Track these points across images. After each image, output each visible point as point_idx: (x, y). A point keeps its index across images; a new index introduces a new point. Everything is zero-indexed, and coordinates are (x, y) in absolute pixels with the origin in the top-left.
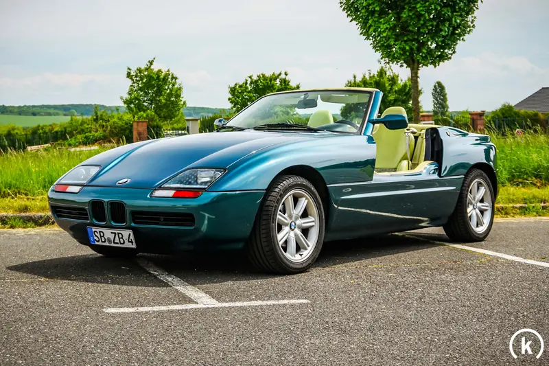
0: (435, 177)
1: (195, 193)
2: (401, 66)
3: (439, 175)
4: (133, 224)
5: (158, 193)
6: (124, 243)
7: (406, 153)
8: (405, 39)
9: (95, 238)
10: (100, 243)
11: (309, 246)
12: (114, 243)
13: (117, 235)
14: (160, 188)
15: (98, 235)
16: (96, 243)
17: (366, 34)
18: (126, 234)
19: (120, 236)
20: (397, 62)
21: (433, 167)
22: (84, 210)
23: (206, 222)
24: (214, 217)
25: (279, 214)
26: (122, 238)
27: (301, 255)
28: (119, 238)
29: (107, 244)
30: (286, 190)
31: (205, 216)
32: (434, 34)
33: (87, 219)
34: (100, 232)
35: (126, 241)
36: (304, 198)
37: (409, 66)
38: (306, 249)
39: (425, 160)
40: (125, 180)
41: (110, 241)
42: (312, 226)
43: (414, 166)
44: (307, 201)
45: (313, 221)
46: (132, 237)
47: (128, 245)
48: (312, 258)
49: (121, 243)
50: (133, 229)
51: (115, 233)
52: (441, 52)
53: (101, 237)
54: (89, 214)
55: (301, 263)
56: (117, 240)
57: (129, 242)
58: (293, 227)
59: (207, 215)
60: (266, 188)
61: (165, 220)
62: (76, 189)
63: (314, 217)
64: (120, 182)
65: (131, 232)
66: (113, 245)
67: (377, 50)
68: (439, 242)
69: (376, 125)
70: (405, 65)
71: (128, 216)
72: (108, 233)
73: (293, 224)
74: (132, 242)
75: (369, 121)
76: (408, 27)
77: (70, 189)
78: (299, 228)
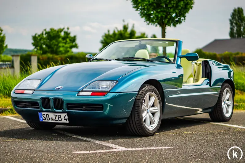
0: (208, 86)
1: (103, 93)
2: (156, 26)
3: (210, 85)
4: (67, 110)
5: (81, 94)
6: (61, 120)
7: (192, 74)
8: (159, 11)
9: (43, 118)
10: (46, 121)
11: (155, 122)
12: (55, 120)
13: (57, 116)
14: (82, 91)
15: (45, 116)
16: (44, 121)
17: (137, 8)
18: (63, 115)
19: (59, 117)
20: (154, 24)
21: (207, 81)
22: (37, 103)
23: (108, 108)
24: (112, 106)
25: (144, 105)
26: (60, 118)
27: (152, 126)
28: (59, 118)
29: (50, 121)
30: (147, 92)
31: (108, 105)
32: (175, 8)
33: (39, 108)
34: (46, 115)
35: (63, 119)
36: (154, 97)
37: (160, 25)
38: (154, 124)
39: (202, 78)
40: (60, 87)
41: (52, 120)
42: (157, 112)
43: (197, 81)
44: (155, 98)
45: (157, 109)
46: (66, 117)
47: (63, 121)
48: (157, 129)
49: (59, 121)
50: (67, 113)
51: (56, 115)
52: (179, 19)
53: (47, 117)
54: (40, 105)
55: (152, 131)
56: (57, 119)
57: (64, 119)
58: (148, 112)
59: (109, 105)
60: (138, 91)
61: (86, 107)
62: (31, 92)
63: (157, 107)
64: (57, 88)
65: (66, 114)
66: (54, 121)
67: (142, 17)
68: (206, 122)
69: (182, 58)
70: (158, 26)
71: (65, 106)
72: (52, 115)
73: (148, 110)
74: (66, 120)
75: (178, 57)
76: (161, 3)
77: (26, 92)
78: (151, 112)
